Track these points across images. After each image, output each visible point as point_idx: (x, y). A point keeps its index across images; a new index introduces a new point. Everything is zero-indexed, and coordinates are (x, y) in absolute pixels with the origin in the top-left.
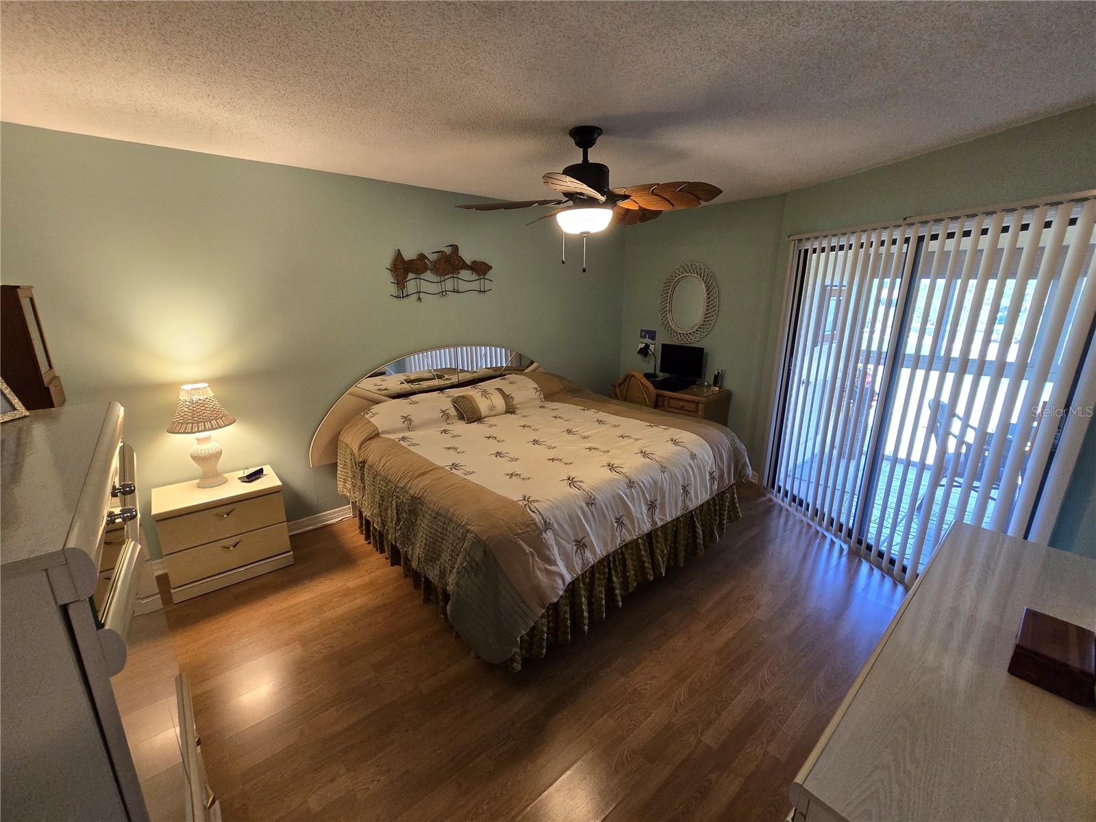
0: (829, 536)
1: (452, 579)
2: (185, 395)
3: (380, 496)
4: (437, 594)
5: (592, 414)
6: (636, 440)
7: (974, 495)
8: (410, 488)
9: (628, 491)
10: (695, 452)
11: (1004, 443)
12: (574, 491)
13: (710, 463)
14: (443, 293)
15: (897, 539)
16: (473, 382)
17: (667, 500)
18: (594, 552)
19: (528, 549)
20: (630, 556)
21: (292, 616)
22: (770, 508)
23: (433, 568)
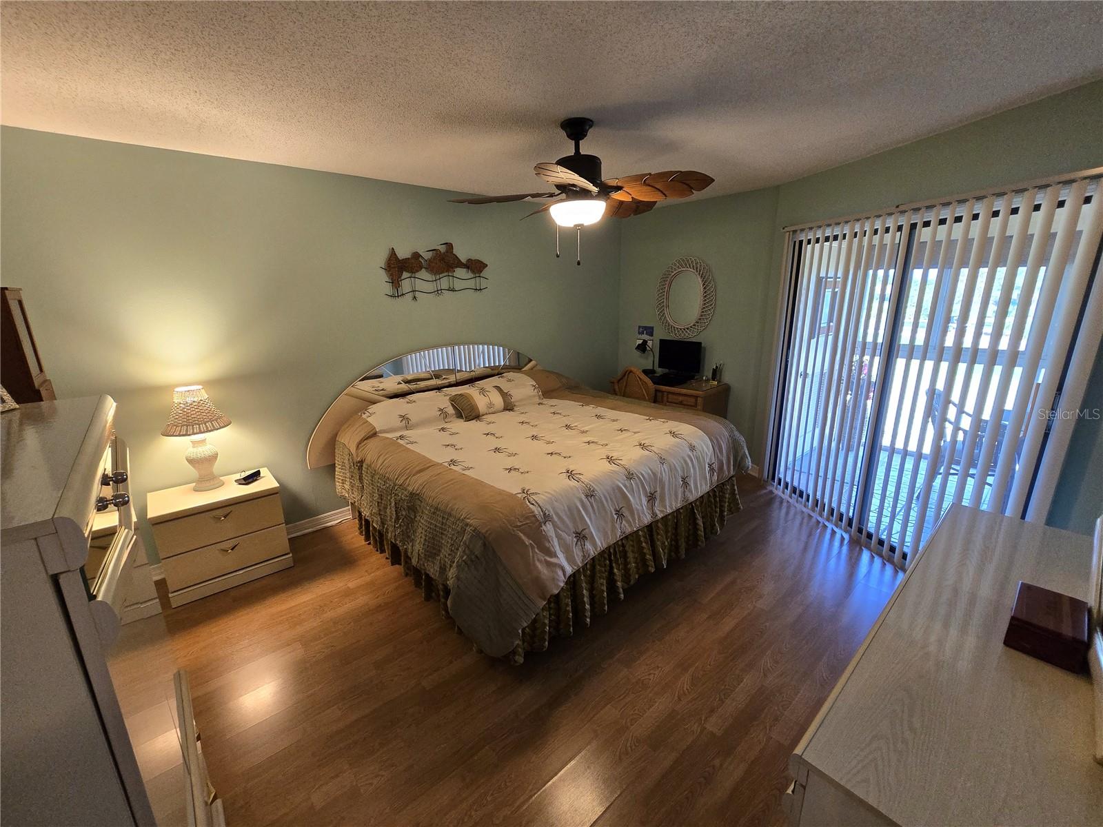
0: (830, 526)
1: (452, 573)
2: (180, 397)
3: (379, 495)
4: (438, 590)
5: (591, 409)
6: (635, 433)
7: (970, 481)
8: (408, 485)
9: (627, 483)
10: (694, 443)
11: (998, 428)
12: (573, 483)
13: (709, 454)
14: (438, 292)
15: (897, 527)
16: (471, 381)
17: (666, 490)
18: (594, 544)
19: (527, 542)
20: (631, 548)
21: (292, 617)
22: (771, 500)
23: (434, 563)
